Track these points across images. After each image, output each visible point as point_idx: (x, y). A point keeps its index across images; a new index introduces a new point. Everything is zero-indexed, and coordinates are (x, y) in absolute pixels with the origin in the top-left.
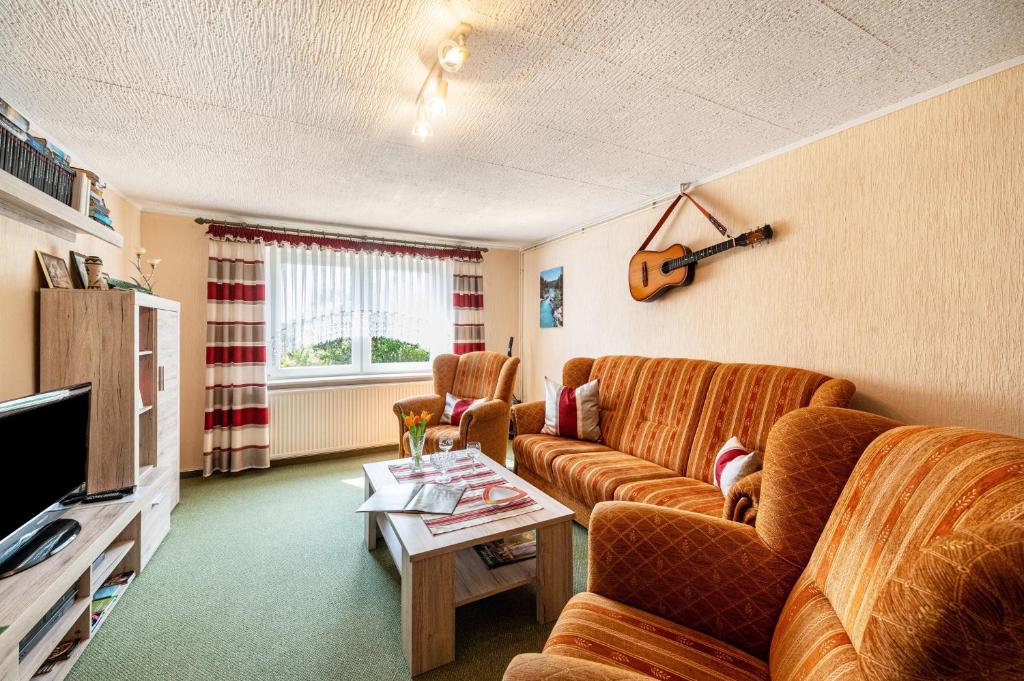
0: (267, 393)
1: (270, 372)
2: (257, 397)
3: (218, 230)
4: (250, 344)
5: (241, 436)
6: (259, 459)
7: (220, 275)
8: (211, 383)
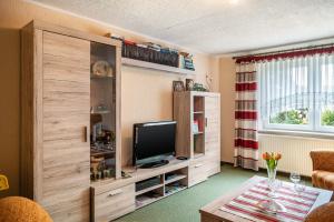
0: (257, 135)
1: (259, 125)
2: (253, 136)
3: (239, 60)
4: (251, 111)
5: (247, 153)
6: (254, 165)
7: (240, 80)
8: (237, 127)
